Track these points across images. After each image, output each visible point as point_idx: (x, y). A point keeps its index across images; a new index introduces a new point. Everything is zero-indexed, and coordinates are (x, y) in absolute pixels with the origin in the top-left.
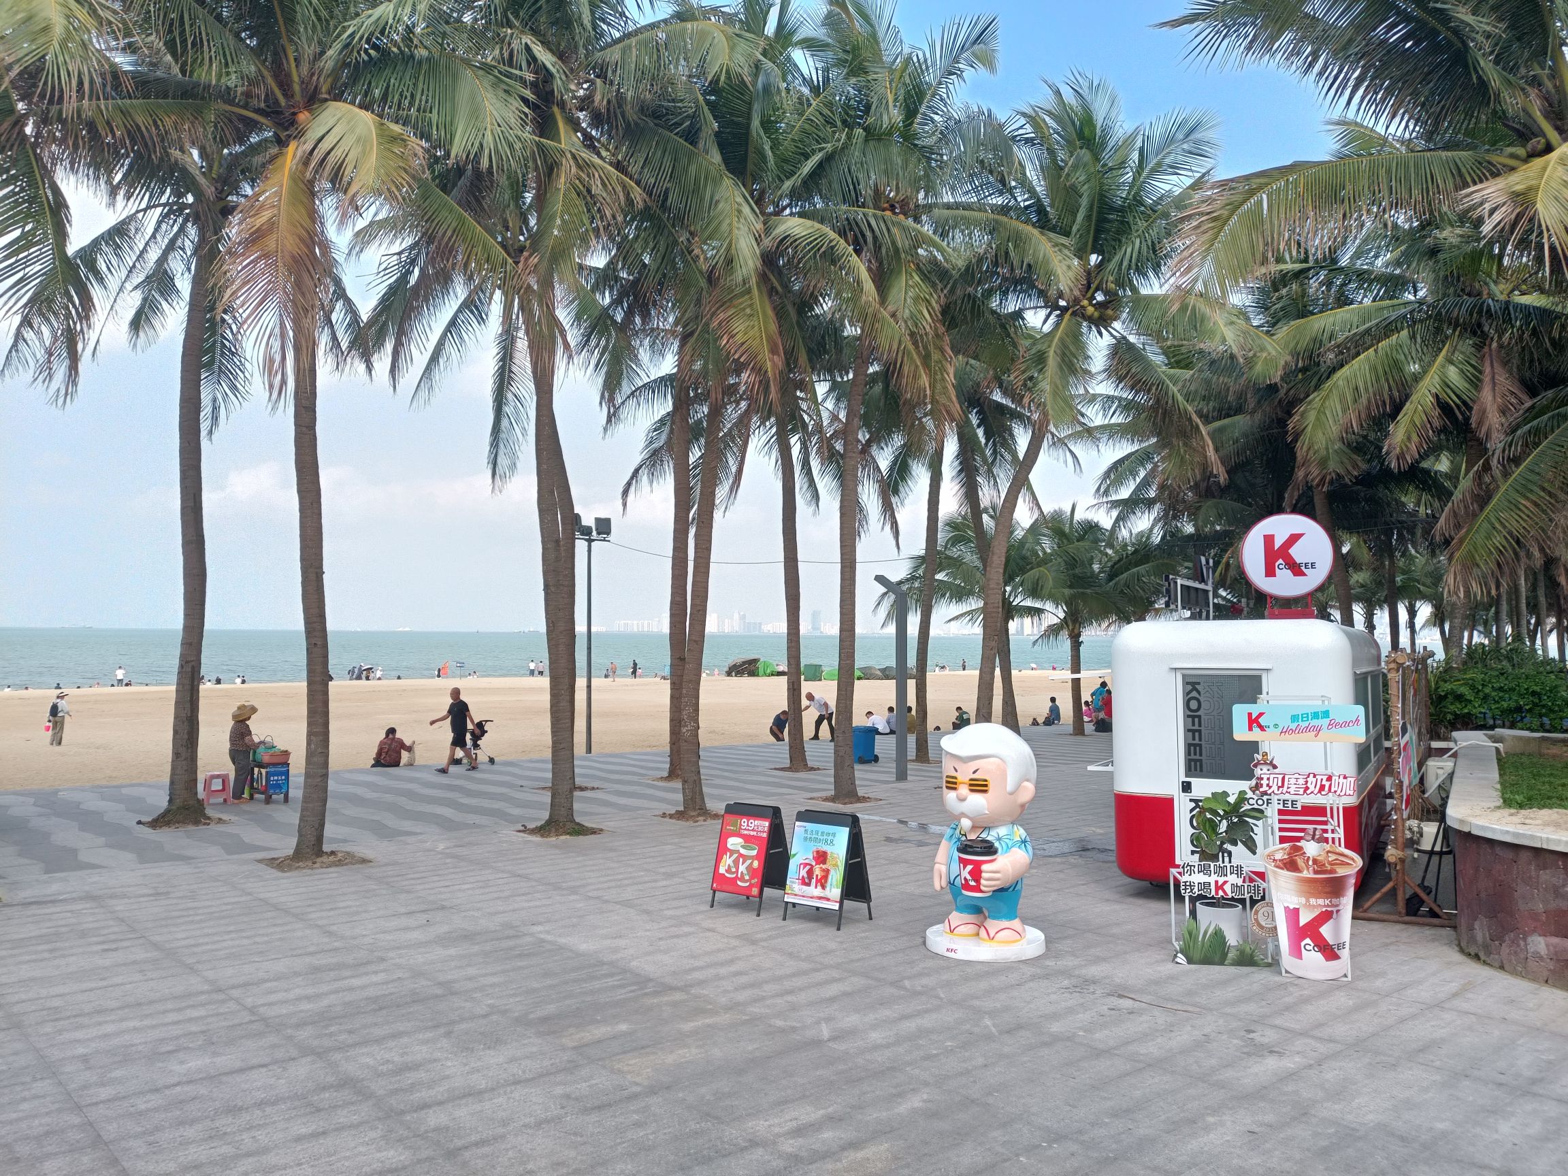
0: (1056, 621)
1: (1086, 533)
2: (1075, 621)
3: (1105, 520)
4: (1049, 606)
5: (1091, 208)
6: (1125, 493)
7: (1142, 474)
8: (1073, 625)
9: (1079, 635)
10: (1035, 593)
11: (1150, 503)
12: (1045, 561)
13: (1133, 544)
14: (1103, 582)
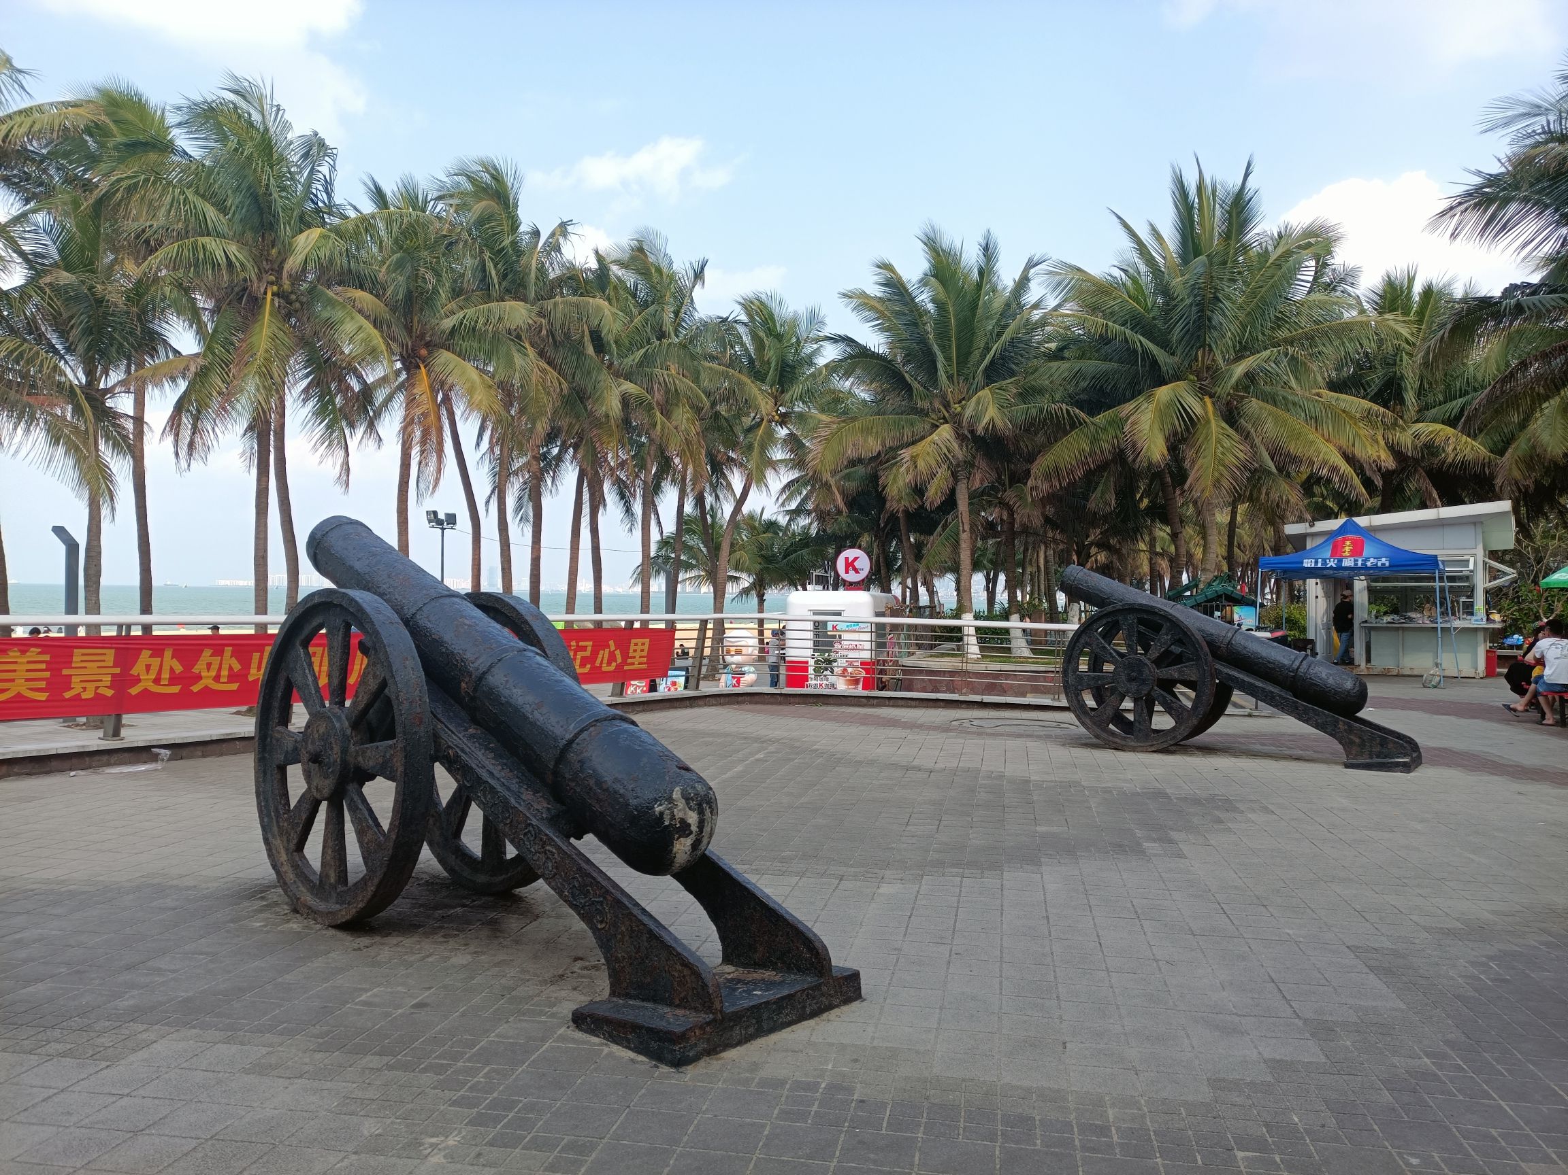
0: (747, 585)
1: (769, 527)
2: (761, 586)
3: (783, 520)
4: (744, 575)
5: (777, 365)
6: (793, 506)
7: (805, 492)
8: (759, 587)
9: (763, 595)
10: (737, 569)
11: (809, 513)
12: (743, 547)
13: (799, 534)
14: (779, 559)
